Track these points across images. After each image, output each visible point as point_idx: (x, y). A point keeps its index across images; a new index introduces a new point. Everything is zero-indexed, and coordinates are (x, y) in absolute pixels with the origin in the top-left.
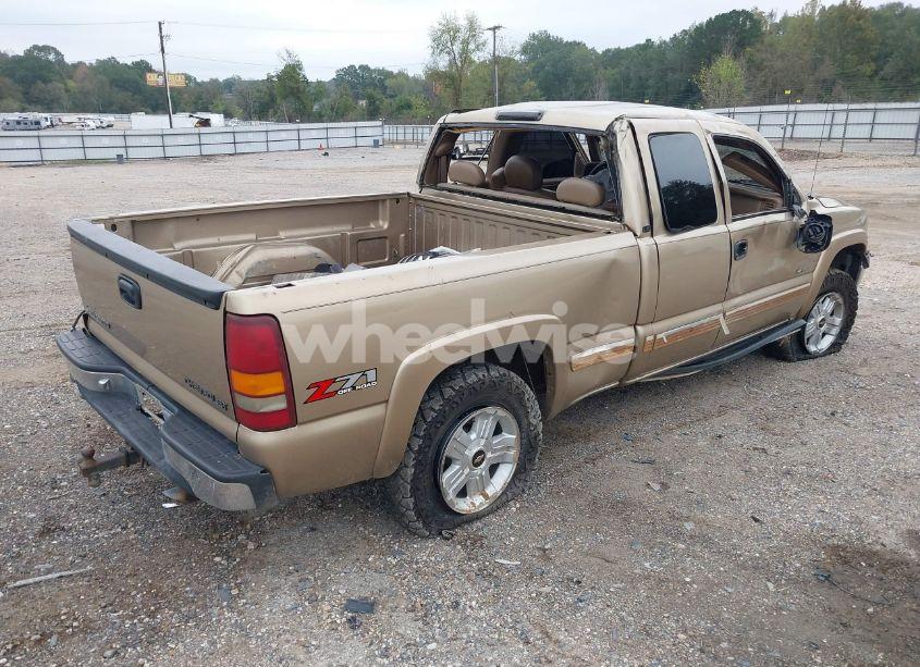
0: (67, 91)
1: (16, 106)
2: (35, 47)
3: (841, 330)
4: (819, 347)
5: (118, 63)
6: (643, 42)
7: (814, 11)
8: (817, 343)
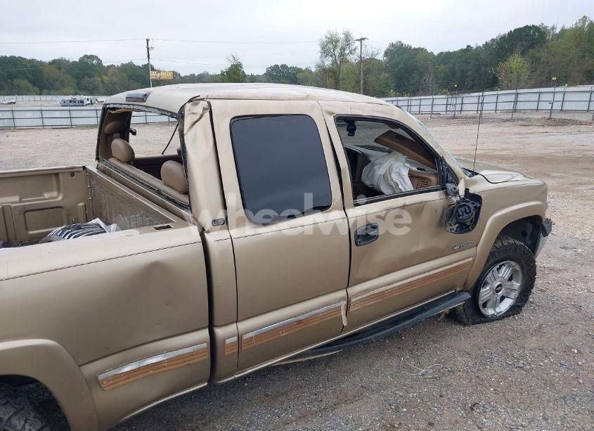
0: (102, 82)
1: (72, 91)
2: (86, 56)
3: (520, 294)
4: (498, 310)
5: (134, 65)
6: (465, 47)
7: (584, 24)
8: (495, 306)
